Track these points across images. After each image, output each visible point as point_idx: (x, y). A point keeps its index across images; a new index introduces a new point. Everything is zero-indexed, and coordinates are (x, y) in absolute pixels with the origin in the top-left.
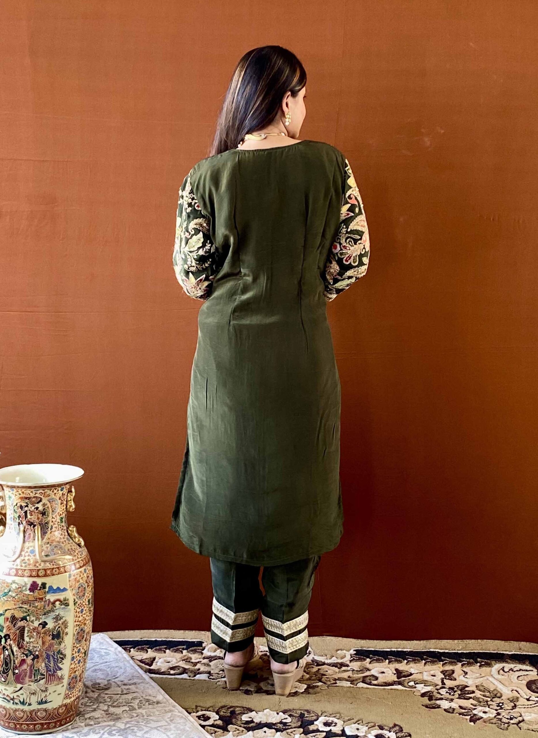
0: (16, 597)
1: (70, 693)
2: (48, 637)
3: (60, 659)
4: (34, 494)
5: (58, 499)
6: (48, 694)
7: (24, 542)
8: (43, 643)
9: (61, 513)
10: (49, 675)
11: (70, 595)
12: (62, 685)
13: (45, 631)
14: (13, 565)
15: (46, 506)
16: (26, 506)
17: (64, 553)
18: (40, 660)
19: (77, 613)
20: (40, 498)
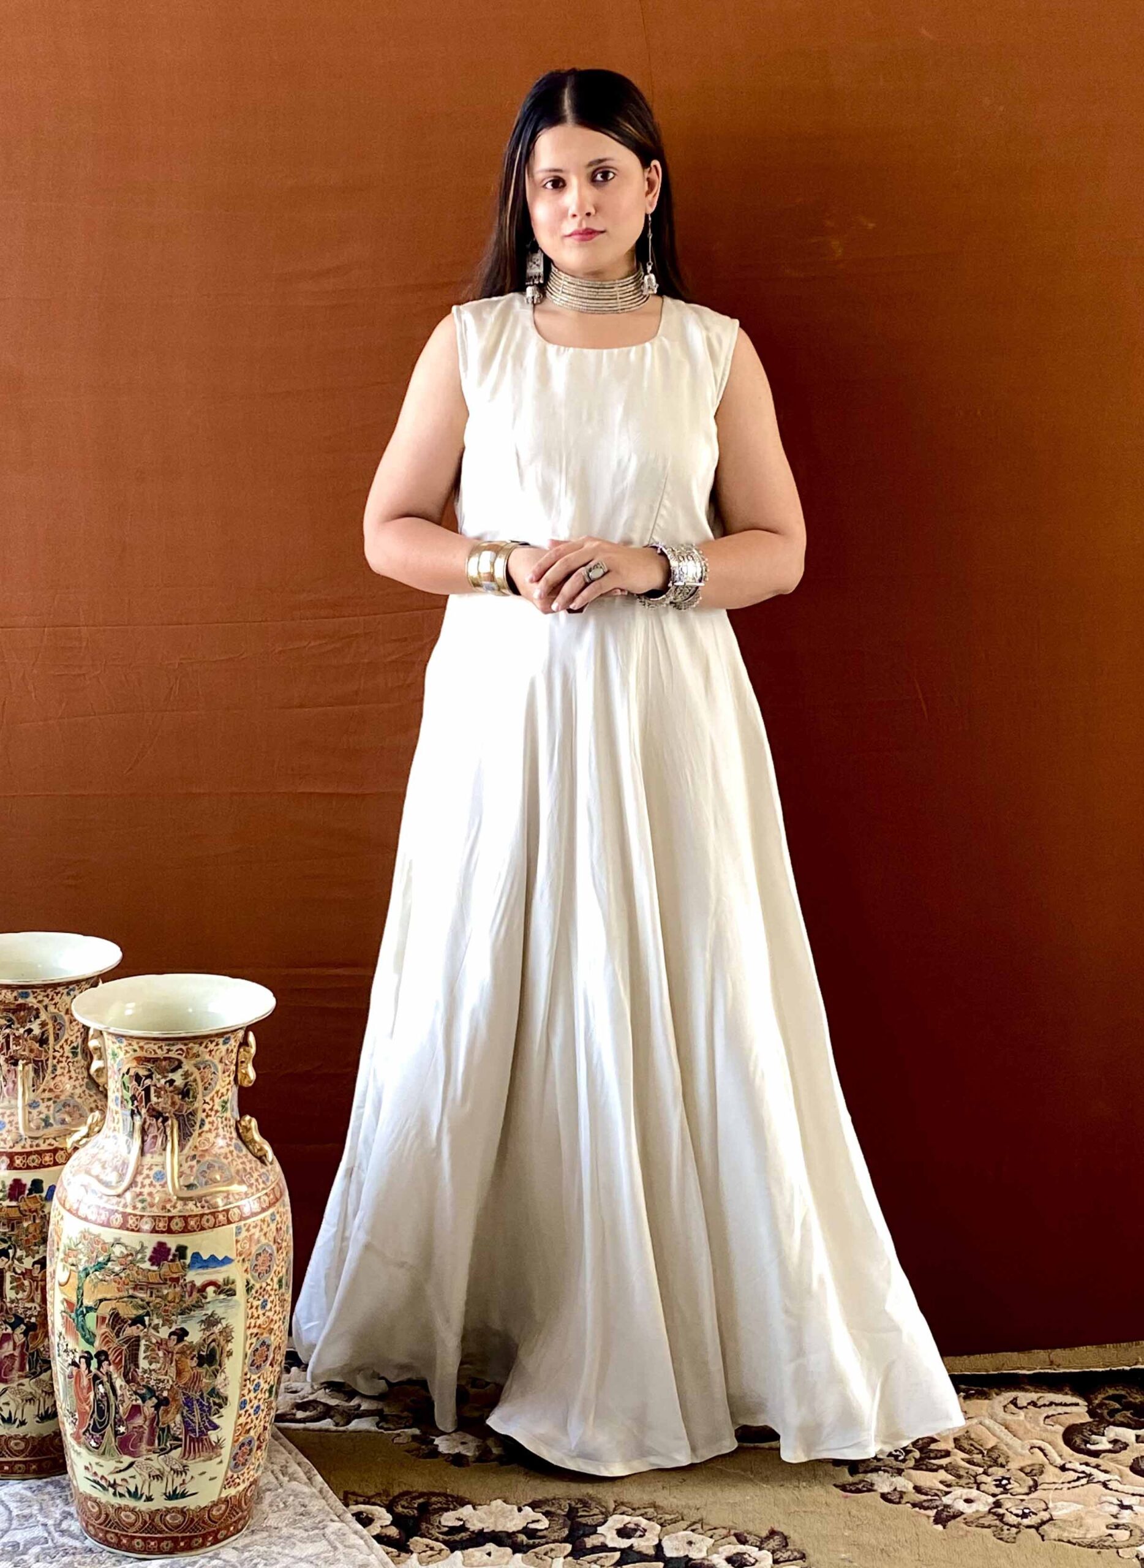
0: (122, 1275)
1: (235, 1476)
2: (189, 1361)
3: (214, 1408)
4: (165, 1051)
5: (216, 1061)
6: (188, 1478)
7: (142, 1152)
8: (179, 1373)
9: (224, 1091)
10: (192, 1440)
11: (236, 1273)
12: (218, 1460)
13: (182, 1347)
14: (118, 1203)
15: (191, 1078)
16: (147, 1077)
17: (229, 1181)
18: (172, 1408)
19: (254, 1310)
20: (178, 1060)
